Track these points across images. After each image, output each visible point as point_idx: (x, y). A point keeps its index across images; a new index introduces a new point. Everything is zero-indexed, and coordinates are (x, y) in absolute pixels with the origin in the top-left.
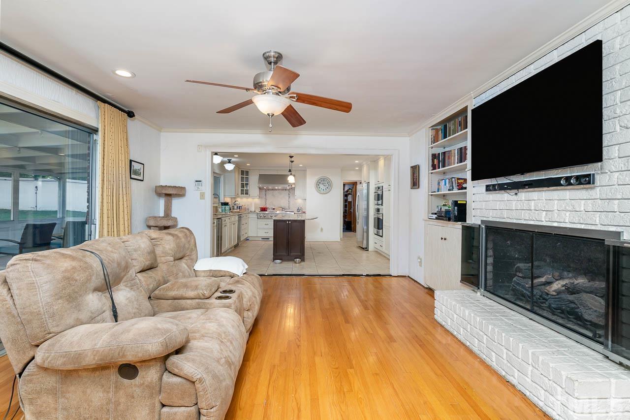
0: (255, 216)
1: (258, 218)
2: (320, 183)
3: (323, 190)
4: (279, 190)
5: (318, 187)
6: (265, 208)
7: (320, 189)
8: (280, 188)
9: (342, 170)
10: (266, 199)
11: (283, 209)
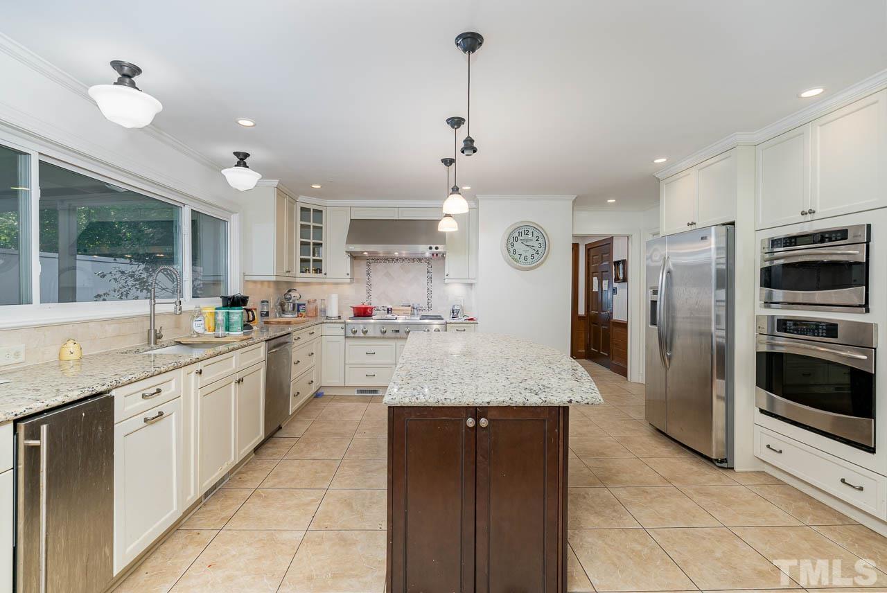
0: (335, 330)
1: (346, 337)
2: (516, 239)
3: (526, 258)
4: (402, 259)
5: (511, 250)
6: (366, 309)
7: (517, 256)
8: (404, 254)
9: (577, 203)
10: (369, 285)
11: (414, 309)
